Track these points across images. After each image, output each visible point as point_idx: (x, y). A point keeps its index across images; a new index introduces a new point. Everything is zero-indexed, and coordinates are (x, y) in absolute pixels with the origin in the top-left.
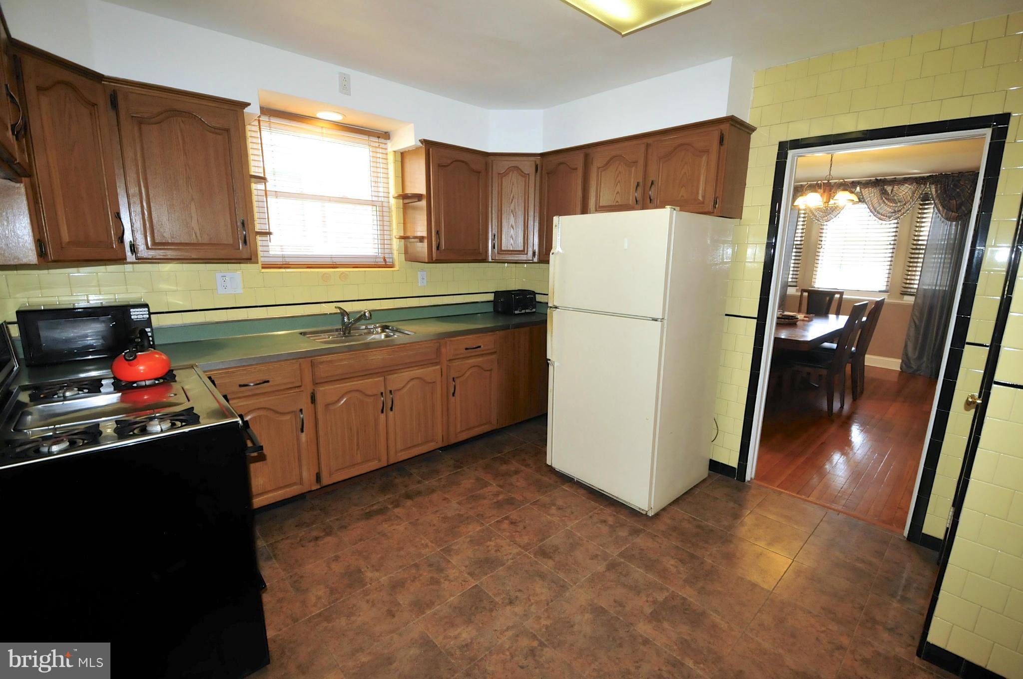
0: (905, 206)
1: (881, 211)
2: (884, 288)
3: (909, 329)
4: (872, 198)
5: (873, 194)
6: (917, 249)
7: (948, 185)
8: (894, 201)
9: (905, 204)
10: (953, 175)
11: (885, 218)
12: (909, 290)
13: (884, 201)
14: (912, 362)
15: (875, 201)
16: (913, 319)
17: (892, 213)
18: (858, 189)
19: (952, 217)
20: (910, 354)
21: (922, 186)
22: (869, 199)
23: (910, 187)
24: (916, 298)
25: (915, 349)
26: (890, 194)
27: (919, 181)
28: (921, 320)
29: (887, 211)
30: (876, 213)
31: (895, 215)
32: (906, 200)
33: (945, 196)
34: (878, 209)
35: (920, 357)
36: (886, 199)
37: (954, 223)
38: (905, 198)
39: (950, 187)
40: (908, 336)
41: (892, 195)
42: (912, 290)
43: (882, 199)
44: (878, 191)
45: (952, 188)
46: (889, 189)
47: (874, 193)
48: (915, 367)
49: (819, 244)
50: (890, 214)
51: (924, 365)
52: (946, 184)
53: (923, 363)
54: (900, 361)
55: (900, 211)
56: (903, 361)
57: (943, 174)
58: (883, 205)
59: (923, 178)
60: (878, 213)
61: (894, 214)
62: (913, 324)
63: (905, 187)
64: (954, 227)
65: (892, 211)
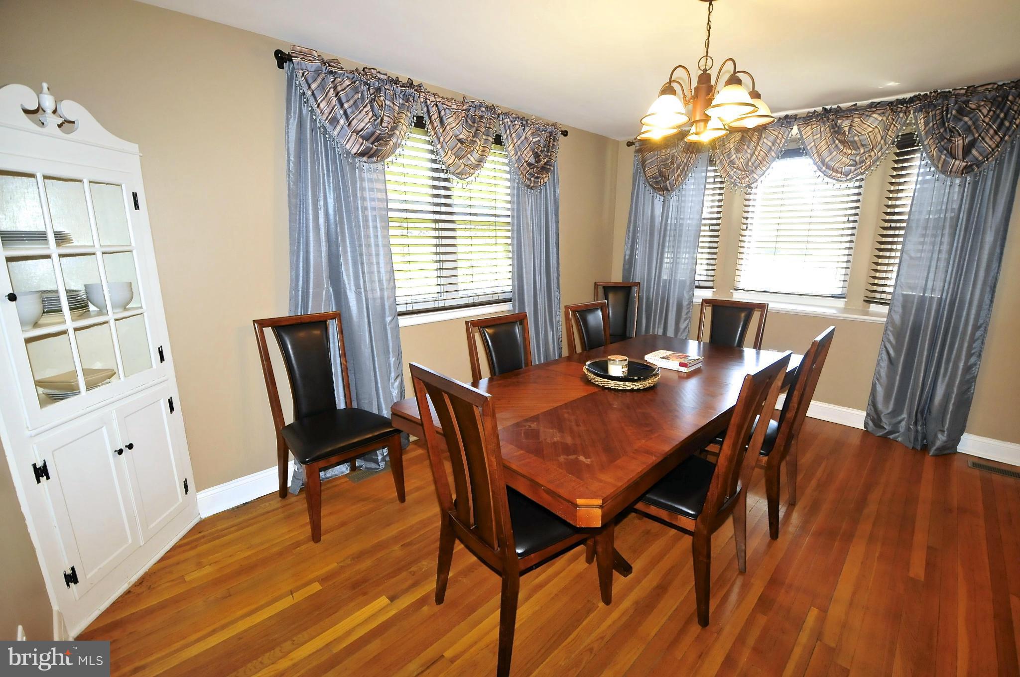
0: (873, 154)
1: (832, 164)
2: (839, 292)
3: (878, 364)
4: (817, 143)
5: (819, 135)
6: (891, 228)
7: (947, 111)
8: (852, 145)
9: (872, 150)
10: (957, 92)
11: (839, 175)
12: (878, 295)
13: (837, 146)
14: (883, 419)
15: (823, 146)
16: (885, 347)
17: (851, 165)
18: (795, 129)
19: (954, 169)
20: (880, 406)
21: (901, 115)
22: (813, 144)
23: (880, 119)
24: (890, 310)
25: (887, 397)
26: (847, 133)
27: (895, 107)
28: (898, 349)
29: (843, 163)
30: (824, 168)
31: (855, 170)
32: (874, 143)
33: (942, 131)
34: (827, 160)
35: (896, 412)
36: (840, 141)
37: (958, 181)
38: (872, 137)
39: (951, 113)
40: (877, 374)
41: (849, 136)
42: (884, 296)
43: (834, 142)
44: (828, 129)
45: (955, 116)
46: (845, 124)
47: (821, 133)
48: (888, 428)
49: (744, 224)
50: (847, 169)
51: (903, 424)
52: (945, 109)
53: (900, 422)
54: (865, 414)
55: (863, 161)
56: (868, 415)
57: (939, 91)
58: (835, 153)
59: (902, 102)
60: (828, 167)
61: (853, 168)
62: (885, 356)
63: (871, 119)
64: (957, 189)
65: (851, 162)
